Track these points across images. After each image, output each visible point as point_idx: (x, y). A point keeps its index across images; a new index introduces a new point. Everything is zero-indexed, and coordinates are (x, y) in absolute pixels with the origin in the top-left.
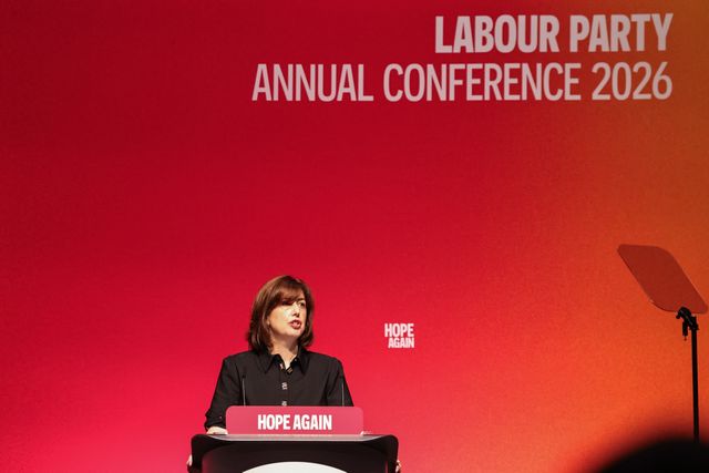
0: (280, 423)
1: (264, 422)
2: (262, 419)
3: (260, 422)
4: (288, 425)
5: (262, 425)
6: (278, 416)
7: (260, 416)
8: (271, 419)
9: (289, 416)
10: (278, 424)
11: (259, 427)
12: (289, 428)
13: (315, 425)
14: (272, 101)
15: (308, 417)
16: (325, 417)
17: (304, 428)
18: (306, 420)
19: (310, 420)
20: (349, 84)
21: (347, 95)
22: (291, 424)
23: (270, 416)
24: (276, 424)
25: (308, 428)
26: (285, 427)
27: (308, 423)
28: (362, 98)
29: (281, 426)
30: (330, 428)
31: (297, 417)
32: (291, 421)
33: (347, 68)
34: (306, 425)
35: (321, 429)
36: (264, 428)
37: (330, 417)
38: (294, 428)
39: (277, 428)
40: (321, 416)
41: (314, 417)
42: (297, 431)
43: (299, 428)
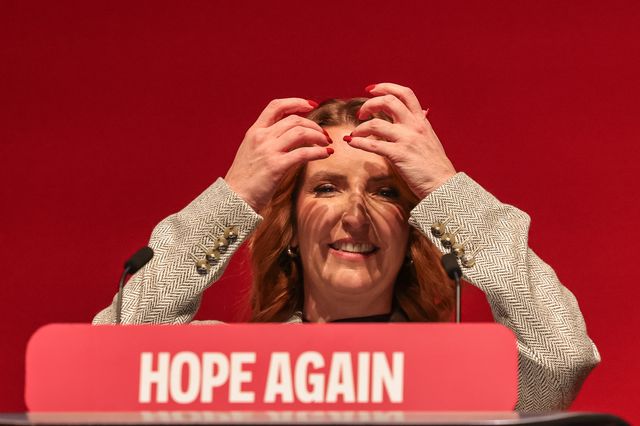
0: (220, 381)
1: (160, 377)
2: (155, 367)
3: (147, 377)
4: (245, 387)
5: (154, 387)
6: (210, 358)
7: (146, 359)
8: (186, 368)
9: (250, 358)
10: (211, 382)
11: (145, 396)
12: (249, 397)
13: (341, 387)
15: (318, 360)
16: (380, 358)
17: (305, 397)
18: (311, 369)
19: (326, 371)
22: (257, 384)
23: (184, 357)
24: (204, 385)
25: (317, 396)
26: (236, 396)
27: (317, 380)
29: (221, 392)
30: (396, 396)
31: (279, 360)
32: (259, 373)
34: (310, 388)
35: (363, 398)
36: (162, 398)
37: (399, 358)
38: (270, 397)
39: (207, 397)
40: (364, 358)
41: (342, 360)
42: (279, 404)
43: (288, 398)
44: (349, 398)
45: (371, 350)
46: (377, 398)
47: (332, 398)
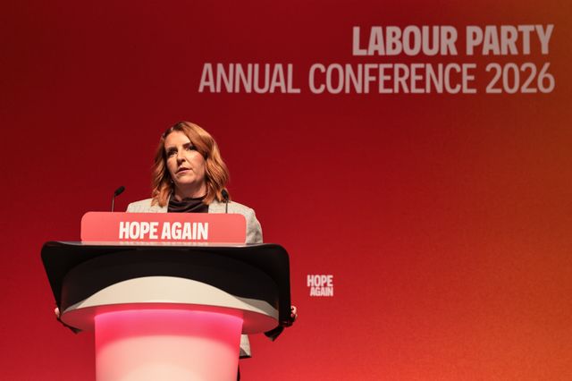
0: (146, 231)
1: (126, 230)
2: (124, 227)
3: (122, 230)
4: (155, 234)
5: (124, 233)
6: (143, 224)
7: (122, 224)
8: (135, 227)
9: (157, 224)
10: (143, 232)
11: (121, 236)
12: (156, 237)
13: (187, 234)
14: (216, 93)
15: (179, 225)
16: (200, 225)
17: (175, 237)
18: (177, 228)
19: (182, 229)
20: (280, 79)
21: (278, 89)
22: (159, 233)
23: (134, 223)
24: (141, 233)
25: (179, 237)
26: (152, 237)
27: (179, 232)
28: (291, 90)
29: (147, 235)
30: (206, 237)
31: (166, 225)
32: (159, 229)
33: (279, 67)
34: (177, 234)
35: (194, 238)
36: (127, 237)
37: (206, 225)
38: (163, 237)
39: (142, 237)
40: (195, 224)
41: (187, 225)
42: (166, 240)
43: (169, 238)
44: (190, 238)
45: (197, 222)
46: (199, 238)
47: (184, 238)
